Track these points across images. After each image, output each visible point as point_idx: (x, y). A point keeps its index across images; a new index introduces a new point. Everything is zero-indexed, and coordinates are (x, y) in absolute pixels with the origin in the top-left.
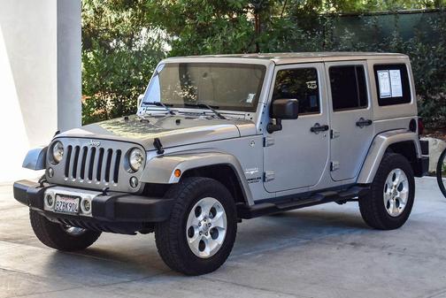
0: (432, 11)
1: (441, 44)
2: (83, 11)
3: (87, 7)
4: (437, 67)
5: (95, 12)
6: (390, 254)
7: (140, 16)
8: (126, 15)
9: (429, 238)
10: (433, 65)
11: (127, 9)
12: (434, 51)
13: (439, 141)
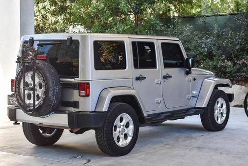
0: (235, 14)
1: (242, 31)
2: (36, 16)
3: (38, 14)
4: (241, 44)
5: (43, 17)
6: (221, 153)
7: (69, 19)
8: (60, 18)
9: (243, 143)
10: (238, 43)
11: (61, 15)
12: (239, 35)
13: (243, 87)
